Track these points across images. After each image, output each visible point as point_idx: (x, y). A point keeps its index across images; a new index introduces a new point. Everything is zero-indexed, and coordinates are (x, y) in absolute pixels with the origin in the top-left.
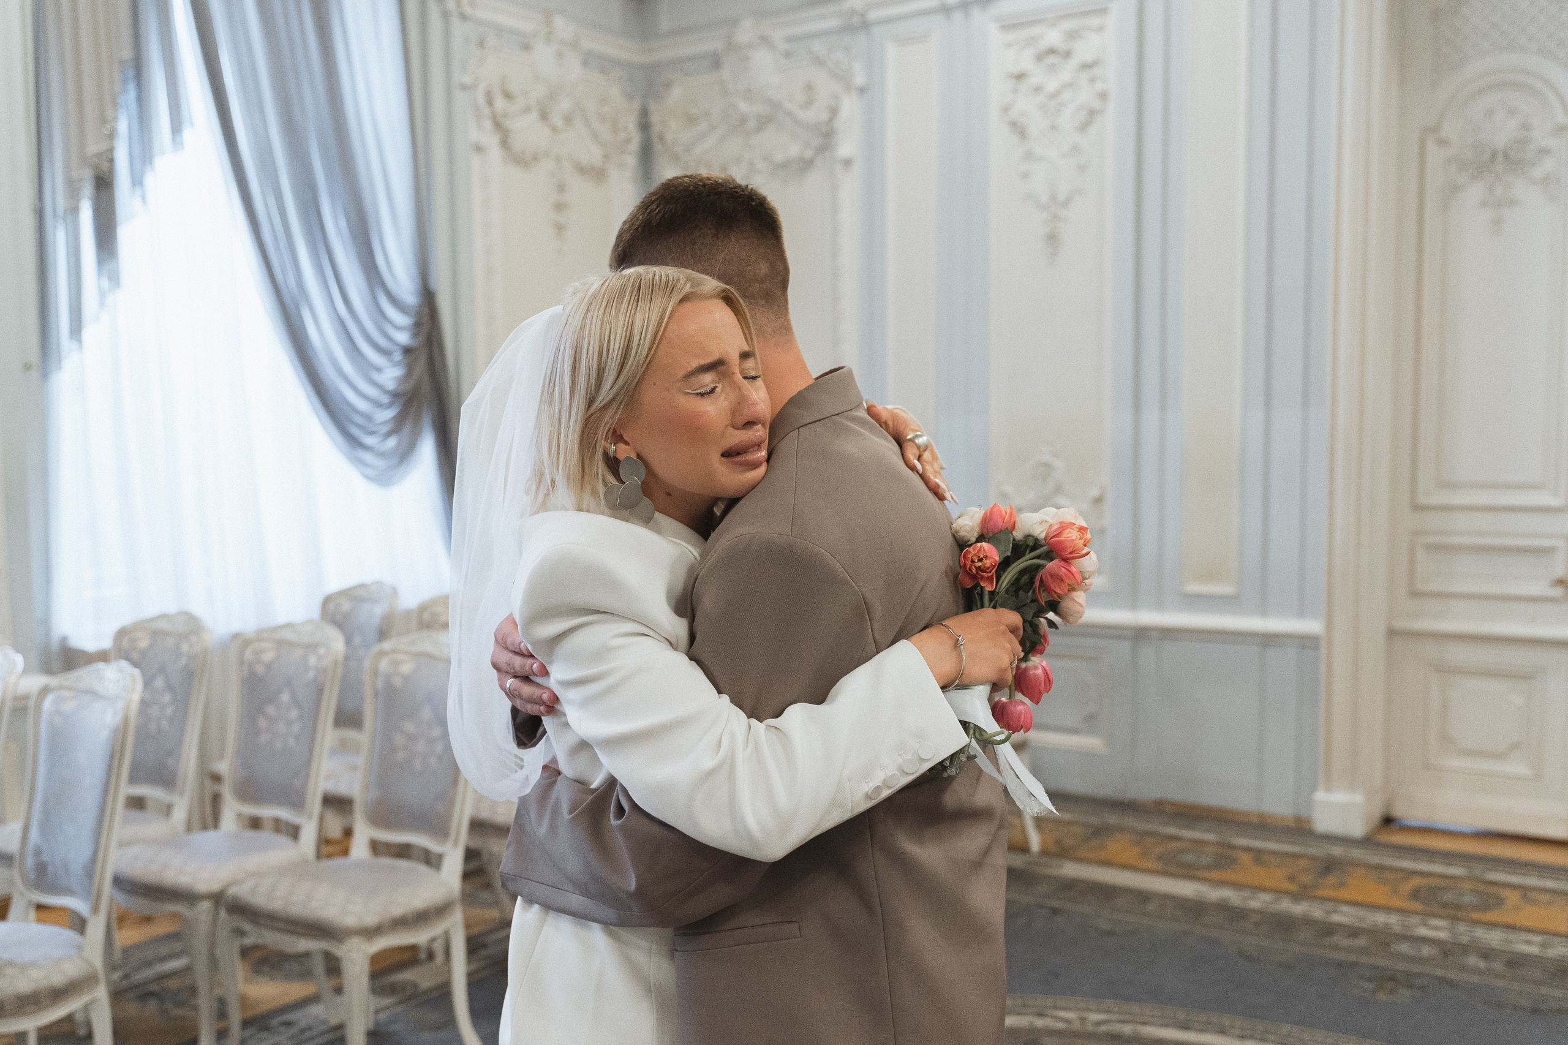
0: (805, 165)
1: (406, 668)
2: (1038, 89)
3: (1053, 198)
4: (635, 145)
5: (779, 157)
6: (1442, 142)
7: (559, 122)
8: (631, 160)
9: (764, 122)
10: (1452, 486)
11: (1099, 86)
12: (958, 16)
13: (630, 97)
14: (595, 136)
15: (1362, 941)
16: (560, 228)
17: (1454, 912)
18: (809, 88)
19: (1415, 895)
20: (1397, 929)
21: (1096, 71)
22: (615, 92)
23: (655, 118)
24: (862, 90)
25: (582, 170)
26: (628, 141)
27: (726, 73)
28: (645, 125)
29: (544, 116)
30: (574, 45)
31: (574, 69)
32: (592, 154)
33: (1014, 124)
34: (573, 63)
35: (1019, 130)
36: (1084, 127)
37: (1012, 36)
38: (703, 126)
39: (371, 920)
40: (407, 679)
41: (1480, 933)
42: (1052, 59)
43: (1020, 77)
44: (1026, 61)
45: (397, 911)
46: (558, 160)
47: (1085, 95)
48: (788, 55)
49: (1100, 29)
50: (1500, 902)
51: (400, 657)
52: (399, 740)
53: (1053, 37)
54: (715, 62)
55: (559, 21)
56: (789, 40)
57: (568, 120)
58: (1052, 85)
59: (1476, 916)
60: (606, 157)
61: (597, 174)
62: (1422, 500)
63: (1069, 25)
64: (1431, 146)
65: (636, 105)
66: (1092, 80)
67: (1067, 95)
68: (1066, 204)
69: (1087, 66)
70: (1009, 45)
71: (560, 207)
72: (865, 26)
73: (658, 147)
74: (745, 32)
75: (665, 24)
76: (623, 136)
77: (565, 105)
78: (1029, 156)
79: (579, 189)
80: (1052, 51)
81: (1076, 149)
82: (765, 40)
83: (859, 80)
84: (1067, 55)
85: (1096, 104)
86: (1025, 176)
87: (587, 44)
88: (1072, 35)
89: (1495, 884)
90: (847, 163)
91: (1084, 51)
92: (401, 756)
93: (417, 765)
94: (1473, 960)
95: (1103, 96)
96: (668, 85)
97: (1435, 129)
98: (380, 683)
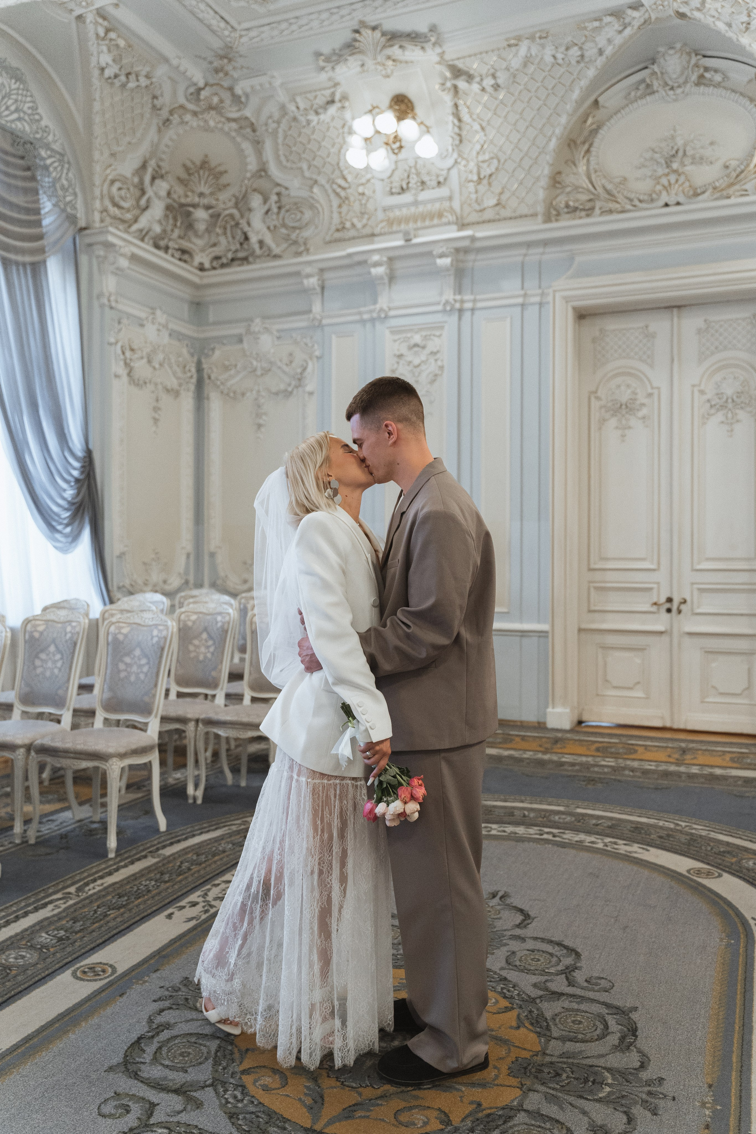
0: (287, 394)
1: (125, 631)
2: (410, 362)
4: (194, 380)
5: (274, 390)
6: (598, 398)
7: (157, 366)
8: (192, 387)
9: (265, 372)
10: (607, 559)
11: (439, 363)
12: (369, 325)
13: (192, 355)
14: (174, 373)
15: (577, 768)
16: (156, 420)
17: (616, 756)
18: (291, 354)
19: (598, 750)
20: (592, 762)
21: (438, 356)
22: (185, 351)
23: (205, 366)
24: (318, 358)
25: (168, 391)
26: (191, 377)
27: (245, 345)
28: (199, 370)
29: (149, 362)
30: (166, 326)
31: (166, 339)
32: (172, 383)
34: (165, 334)
36: (432, 382)
37: (396, 337)
38: (232, 372)
39: (122, 750)
40: (126, 636)
41: (628, 762)
42: (416, 349)
43: (400, 356)
44: (403, 349)
45: (134, 747)
46: (156, 384)
47: (432, 367)
48: (279, 338)
49: (440, 336)
50: (636, 751)
51: (121, 625)
52: (122, 666)
53: (417, 338)
54: (240, 340)
55: (158, 312)
56: (278, 331)
57: (161, 365)
58: (417, 361)
59: (626, 756)
60: (180, 385)
61: (176, 393)
62: (593, 566)
63: (424, 333)
64: (593, 400)
65: (195, 359)
66: (436, 360)
67: (423, 367)
69: (433, 353)
70: (395, 341)
71: (156, 409)
72: (321, 326)
73: (207, 381)
74: (257, 325)
75: (211, 318)
76: (189, 374)
77: (161, 356)
79: (166, 400)
80: (416, 345)
81: (428, 393)
82: (267, 330)
83: (317, 353)
84: (424, 347)
85: (438, 372)
87: (171, 326)
88: (426, 338)
89: (631, 744)
90: (311, 394)
91: (433, 345)
92: (123, 675)
93: (133, 678)
94: (627, 772)
95: (441, 368)
96: (213, 350)
97: (596, 392)
98: (110, 638)
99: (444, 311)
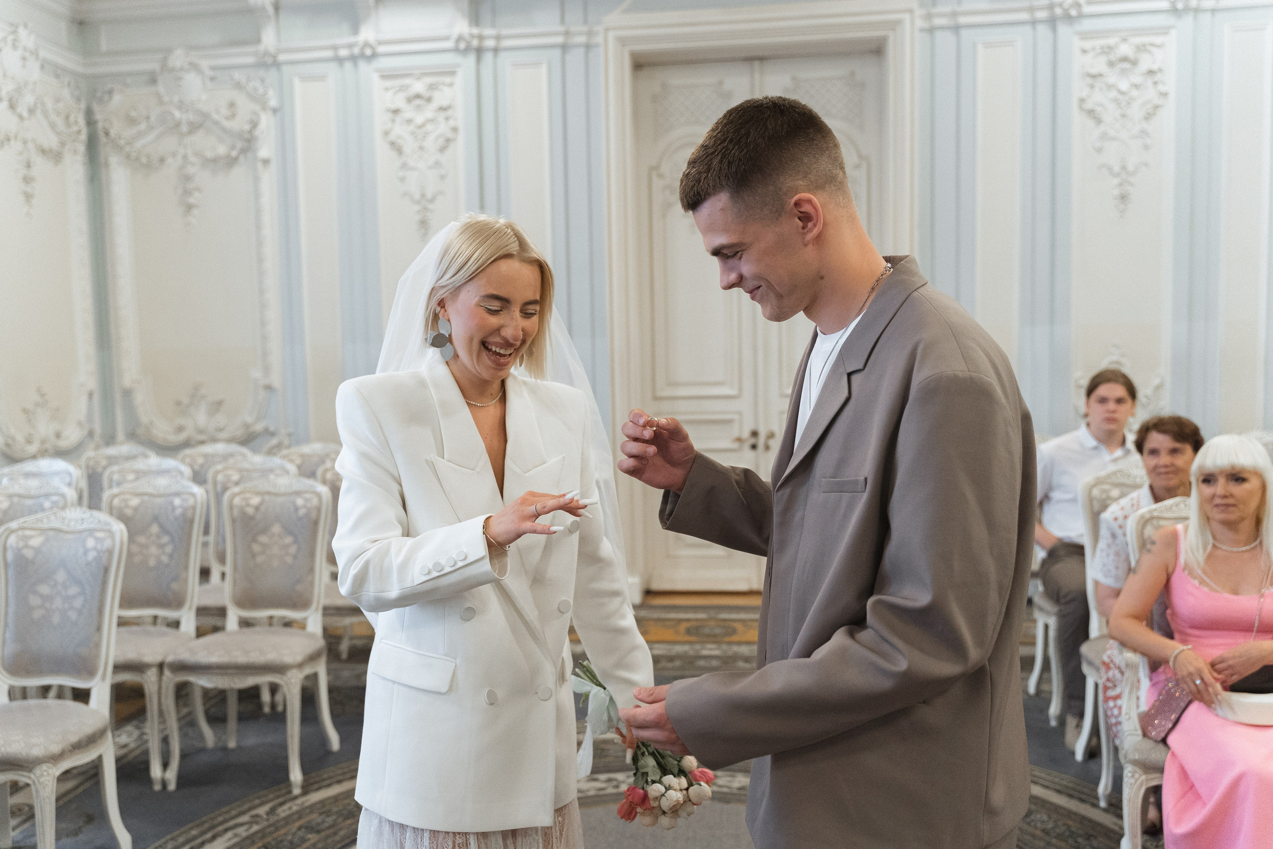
0: (231, 162)
1: (36, 542)
2: (409, 121)
3: (423, 196)
4: (84, 137)
5: (209, 154)
6: (661, 176)
7: (25, 114)
8: (82, 148)
9: (194, 128)
10: (677, 385)
11: (452, 123)
12: (348, 65)
13: (78, 100)
14: (53, 126)
16: (28, 197)
18: (232, 105)
19: (689, 631)
20: (691, 653)
21: (449, 113)
22: (66, 93)
23: (98, 116)
24: (275, 111)
25: (43, 151)
26: (79, 132)
27: (161, 89)
28: (91, 122)
29: (12, 106)
30: (35, 54)
31: (34, 73)
32: (51, 141)
33: (393, 144)
34: (34, 66)
35: (396, 147)
36: (443, 149)
37: (389, 83)
38: (143, 126)
39: (55, 749)
40: (37, 551)
41: (736, 648)
42: (418, 102)
43: (396, 112)
44: (399, 101)
45: (74, 739)
46: (25, 142)
47: (443, 128)
48: (212, 79)
49: (451, 85)
50: (734, 631)
51: (28, 533)
52: (34, 601)
53: (419, 87)
54: (153, 80)
55: (22, 33)
56: (213, 68)
57: (31, 111)
58: (419, 119)
59: (727, 639)
60: (63, 144)
61: (55, 156)
62: (660, 394)
63: (429, 80)
64: (655, 178)
65: (83, 106)
66: (447, 119)
67: (429, 127)
68: (432, 201)
69: (442, 109)
70: (387, 89)
71: (27, 180)
72: (277, 65)
73: (103, 139)
74: (178, 59)
75: (104, 47)
76: (75, 128)
77: (29, 99)
78: (404, 166)
79: (41, 165)
80: (418, 96)
81: (437, 164)
82: (194, 67)
83: (273, 102)
84: (429, 100)
85: (450, 135)
86: (402, 179)
87: (43, 54)
88: (432, 87)
89: (724, 620)
90: (266, 162)
91: (442, 97)
92: (37, 614)
93: (56, 619)
94: (741, 664)
95: (455, 130)
96: (110, 92)
97: (656, 168)
98: (10, 556)
99: (456, 50)
